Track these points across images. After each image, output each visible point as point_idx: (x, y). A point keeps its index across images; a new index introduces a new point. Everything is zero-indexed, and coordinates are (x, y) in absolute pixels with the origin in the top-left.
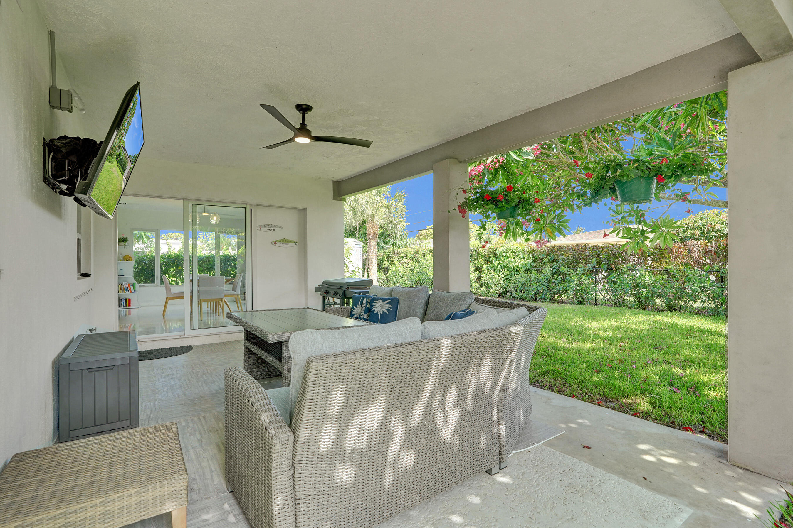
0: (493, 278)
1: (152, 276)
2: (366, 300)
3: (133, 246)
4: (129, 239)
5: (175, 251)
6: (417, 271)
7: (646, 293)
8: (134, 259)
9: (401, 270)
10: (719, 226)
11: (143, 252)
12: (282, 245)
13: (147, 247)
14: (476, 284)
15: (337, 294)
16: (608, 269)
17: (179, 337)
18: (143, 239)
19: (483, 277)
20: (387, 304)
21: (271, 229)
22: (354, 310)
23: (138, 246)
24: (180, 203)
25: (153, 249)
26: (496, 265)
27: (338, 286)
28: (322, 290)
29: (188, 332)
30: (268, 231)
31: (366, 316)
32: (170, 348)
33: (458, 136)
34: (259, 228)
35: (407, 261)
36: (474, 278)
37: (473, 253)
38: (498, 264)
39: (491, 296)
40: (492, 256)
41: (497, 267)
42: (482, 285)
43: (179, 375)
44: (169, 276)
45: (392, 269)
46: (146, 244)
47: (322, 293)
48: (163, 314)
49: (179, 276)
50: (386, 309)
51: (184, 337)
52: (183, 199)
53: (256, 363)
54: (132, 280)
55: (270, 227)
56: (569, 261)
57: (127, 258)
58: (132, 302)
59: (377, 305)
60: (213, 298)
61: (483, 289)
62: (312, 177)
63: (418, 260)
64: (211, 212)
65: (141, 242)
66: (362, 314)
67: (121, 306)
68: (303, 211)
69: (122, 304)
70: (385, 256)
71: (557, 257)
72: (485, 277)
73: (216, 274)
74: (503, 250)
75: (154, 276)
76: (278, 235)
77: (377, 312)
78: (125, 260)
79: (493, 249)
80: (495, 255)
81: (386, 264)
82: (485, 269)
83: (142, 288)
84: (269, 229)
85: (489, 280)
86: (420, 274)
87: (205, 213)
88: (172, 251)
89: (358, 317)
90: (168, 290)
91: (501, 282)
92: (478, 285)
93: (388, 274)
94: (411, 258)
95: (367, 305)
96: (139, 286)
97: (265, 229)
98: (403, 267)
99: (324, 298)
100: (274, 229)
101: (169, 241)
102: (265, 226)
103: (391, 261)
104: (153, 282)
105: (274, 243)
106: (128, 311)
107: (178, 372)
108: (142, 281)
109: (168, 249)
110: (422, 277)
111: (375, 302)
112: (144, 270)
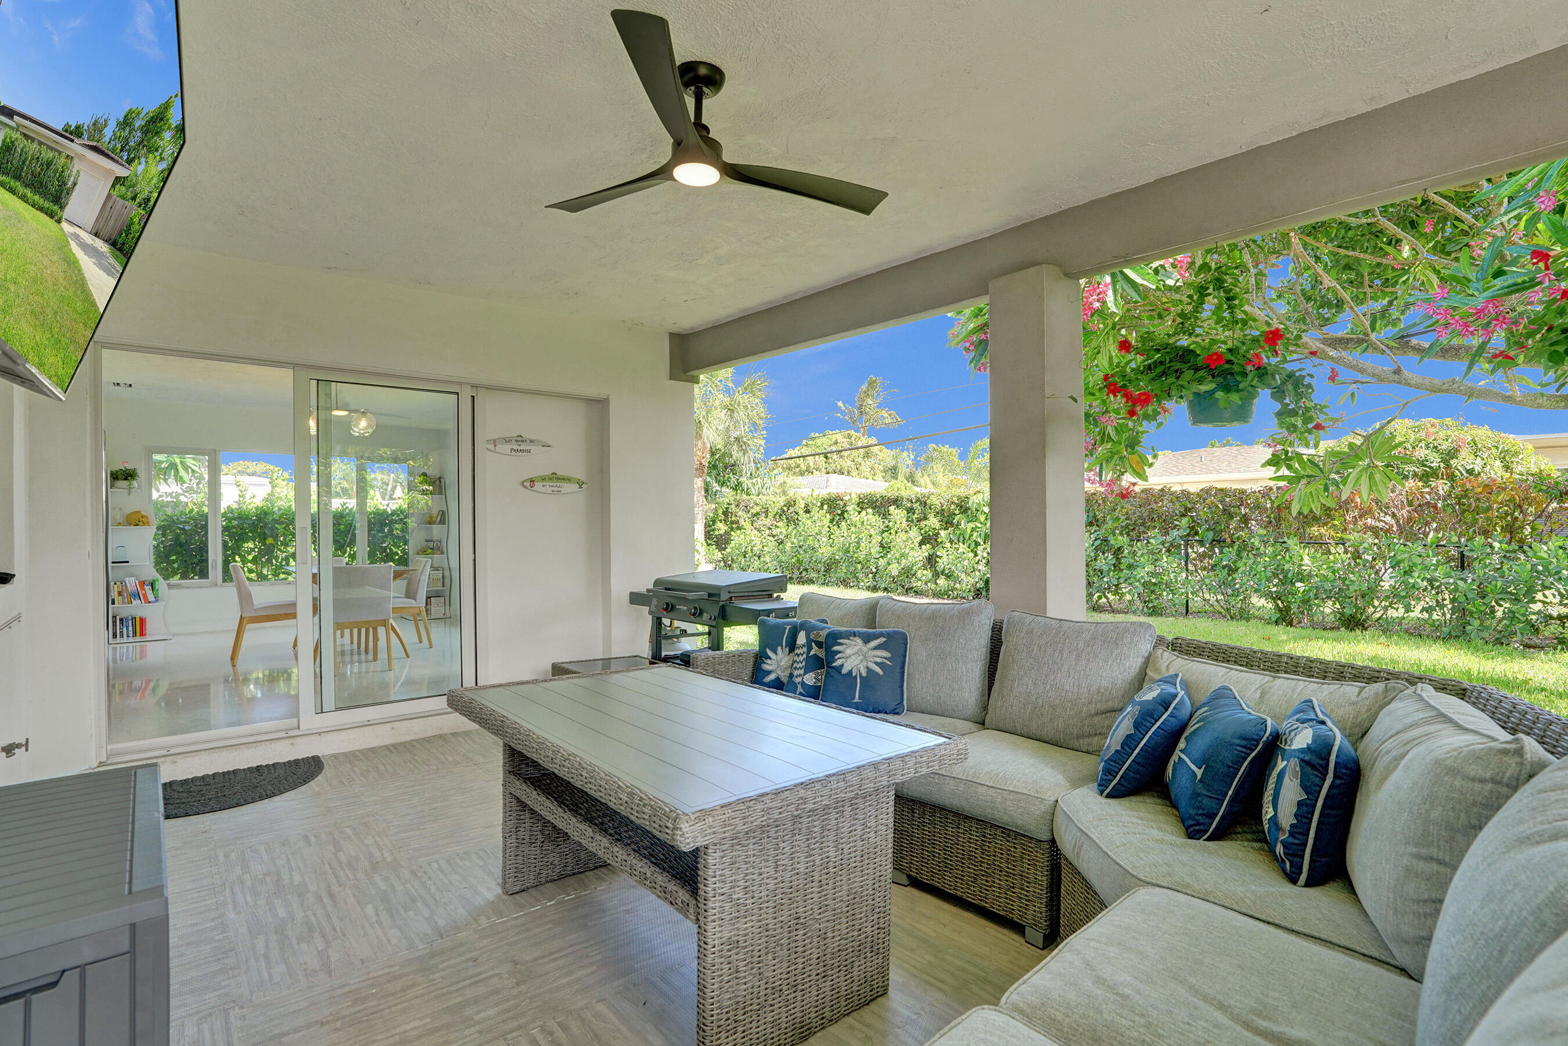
0: (964, 560)
1: (201, 561)
2: (808, 636)
3: (150, 487)
4: (141, 472)
5: (254, 500)
6: (793, 543)
7: (1304, 591)
8: (155, 523)
9: (757, 541)
10: (1421, 453)
11: (177, 504)
12: (549, 490)
13: (190, 490)
14: (925, 572)
15: (701, 614)
16: (1214, 540)
17: (283, 734)
18: (177, 470)
19: (940, 557)
20: (876, 648)
21: (522, 448)
22: (769, 661)
23: (164, 490)
24: (284, 378)
25: (200, 497)
26: (969, 531)
27: (703, 594)
28: (654, 602)
29: (309, 720)
30: (513, 453)
31: (810, 679)
32: (258, 768)
33: (1064, 208)
34: (491, 447)
35: (768, 522)
36: (921, 558)
37: (916, 505)
38: (973, 530)
39: (957, 598)
40: (957, 512)
41: (971, 535)
42: (936, 575)
43: (297, 879)
44: (244, 561)
45: (737, 538)
46: (185, 485)
47: (653, 609)
48: (233, 658)
49: (269, 561)
50: (877, 663)
51: (296, 733)
52: (295, 366)
53: (539, 837)
54: (151, 572)
55: (520, 442)
56: (1129, 524)
57: (136, 520)
58: (149, 627)
59: (849, 652)
60: (365, 618)
61: (942, 581)
62: (623, 321)
63: (793, 521)
64: (352, 407)
65: (171, 480)
66: (796, 673)
67: (122, 636)
68: (599, 406)
69: (125, 630)
70: (720, 511)
71: (1102, 515)
72: (945, 556)
73: (359, 556)
74: (983, 500)
75: (207, 561)
76: (539, 463)
77: (851, 672)
78: (130, 525)
79: (959, 498)
80: (964, 509)
81: (721, 528)
82: (944, 539)
83: (175, 592)
84: (516, 447)
85: (953, 564)
86: (799, 549)
87: (337, 409)
88: (248, 501)
89: (785, 680)
90: (245, 597)
91: (980, 567)
92: (928, 574)
93: (728, 550)
94: (777, 517)
95: (810, 649)
96: (168, 585)
97: (506, 448)
98: (760, 535)
99: (658, 623)
100: (529, 448)
101: (240, 478)
102: (507, 441)
103: (732, 522)
104: (204, 574)
105: (527, 484)
106: (138, 649)
107: (293, 863)
108: (174, 573)
109: (240, 496)
110: (805, 557)
111: (841, 644)
112: (181, 545)
